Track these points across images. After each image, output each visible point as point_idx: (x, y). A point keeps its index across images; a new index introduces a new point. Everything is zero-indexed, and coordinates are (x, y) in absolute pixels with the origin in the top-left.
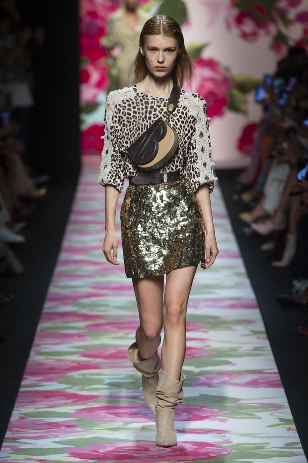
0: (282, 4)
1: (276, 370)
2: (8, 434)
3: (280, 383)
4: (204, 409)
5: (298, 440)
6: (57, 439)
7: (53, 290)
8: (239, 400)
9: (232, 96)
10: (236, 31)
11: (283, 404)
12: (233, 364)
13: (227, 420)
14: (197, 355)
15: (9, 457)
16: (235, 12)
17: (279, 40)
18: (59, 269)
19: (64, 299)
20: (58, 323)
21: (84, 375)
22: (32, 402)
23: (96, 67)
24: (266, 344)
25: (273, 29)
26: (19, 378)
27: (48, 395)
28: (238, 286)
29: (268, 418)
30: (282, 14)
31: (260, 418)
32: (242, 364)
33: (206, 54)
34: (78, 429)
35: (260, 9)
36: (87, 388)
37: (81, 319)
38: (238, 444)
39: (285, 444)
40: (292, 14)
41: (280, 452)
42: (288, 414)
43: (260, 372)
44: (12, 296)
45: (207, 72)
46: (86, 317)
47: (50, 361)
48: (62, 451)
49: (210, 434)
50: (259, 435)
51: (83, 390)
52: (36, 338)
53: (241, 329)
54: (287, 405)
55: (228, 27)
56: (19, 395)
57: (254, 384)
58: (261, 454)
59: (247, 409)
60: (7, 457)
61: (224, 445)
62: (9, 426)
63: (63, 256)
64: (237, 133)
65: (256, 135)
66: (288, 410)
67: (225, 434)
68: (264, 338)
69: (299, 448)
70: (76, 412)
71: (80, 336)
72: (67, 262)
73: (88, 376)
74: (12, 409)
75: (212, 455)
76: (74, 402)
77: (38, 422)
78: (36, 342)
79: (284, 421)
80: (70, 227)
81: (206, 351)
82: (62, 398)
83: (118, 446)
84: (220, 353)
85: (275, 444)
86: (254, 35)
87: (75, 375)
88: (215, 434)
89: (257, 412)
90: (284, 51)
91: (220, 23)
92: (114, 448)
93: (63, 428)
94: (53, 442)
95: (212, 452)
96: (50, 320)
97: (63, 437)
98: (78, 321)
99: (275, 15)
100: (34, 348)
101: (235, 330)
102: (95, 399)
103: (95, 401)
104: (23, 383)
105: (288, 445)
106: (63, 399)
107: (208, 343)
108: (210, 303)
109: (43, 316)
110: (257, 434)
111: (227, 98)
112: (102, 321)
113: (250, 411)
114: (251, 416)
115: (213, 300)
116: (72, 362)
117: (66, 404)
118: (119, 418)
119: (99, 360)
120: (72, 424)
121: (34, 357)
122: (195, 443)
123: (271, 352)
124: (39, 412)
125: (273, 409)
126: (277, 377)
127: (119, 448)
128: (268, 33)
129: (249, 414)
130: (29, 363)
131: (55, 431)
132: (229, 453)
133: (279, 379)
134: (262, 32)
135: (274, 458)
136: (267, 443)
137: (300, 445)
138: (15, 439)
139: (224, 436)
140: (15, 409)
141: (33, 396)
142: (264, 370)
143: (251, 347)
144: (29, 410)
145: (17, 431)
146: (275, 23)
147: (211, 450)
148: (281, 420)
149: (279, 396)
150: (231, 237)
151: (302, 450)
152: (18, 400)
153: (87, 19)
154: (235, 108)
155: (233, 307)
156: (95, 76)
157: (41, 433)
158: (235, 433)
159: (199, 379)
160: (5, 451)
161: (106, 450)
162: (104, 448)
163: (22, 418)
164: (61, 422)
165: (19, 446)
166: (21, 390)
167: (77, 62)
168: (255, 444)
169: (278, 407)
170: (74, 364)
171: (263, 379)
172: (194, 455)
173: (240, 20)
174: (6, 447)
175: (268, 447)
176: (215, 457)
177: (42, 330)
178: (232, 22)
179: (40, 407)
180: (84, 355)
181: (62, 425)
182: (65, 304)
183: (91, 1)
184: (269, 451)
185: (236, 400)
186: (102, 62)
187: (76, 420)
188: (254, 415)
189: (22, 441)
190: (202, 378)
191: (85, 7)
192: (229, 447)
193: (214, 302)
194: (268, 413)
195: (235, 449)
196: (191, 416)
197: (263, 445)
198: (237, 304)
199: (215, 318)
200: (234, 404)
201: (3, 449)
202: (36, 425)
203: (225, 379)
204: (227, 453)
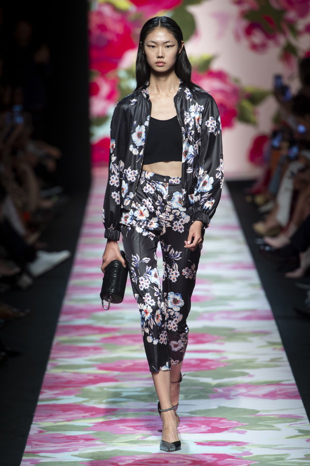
0: (291, 15)
1: (294, 382)
2: (28, 448)
3: (298, 394)
4: (222, 421)
6: (76, 453)
7: (67, 303)
8: (258, 412)
9: (242, 109)
10: (245, 42)
11: (302, 415)
12: (250, 376)
13: (246, 432)
14: (213, 367)
16: (244, 23)
17: (288, 52)
18: (73, 282)
19: (79, 313)
20: (74, 336)
21: (102, 388)
22: (50, 416)
23: (106, 80)
24: (283, 355)
25: (282, 40)
26: (36, 391)
27: (66, 408)
28: (252, 297)
29: (287, 429)
30: (291, 25)
31: (279, 430)
32: (259, 375)
33: (216, 66)
34: (97, 442)
35: (269, 20)
36: (104, 401)
37: (96, 332)
38: (257, 456)
39: (305, 455)
40: (301, 24)
41: (300, 463)
42: (307, 426)
43: (277, 383)
44: (28, 311)
45: (217, 84)
46: (102, 330)
47: (67, 374)
48: (82, 464)
49: (229, 447)
50: (278, 447)
51: (101, 403)
52: (53, 351)
53: (257, 341)
54: (305, 416)
55: (237, 38)
56: (37, 408)
57: (272, 395)
59: (265, 421)
61: (244, 457)
62: (28, 440)
63: (77, 269)
64: (247, 144)
66: (307, 421)
67: (244, 446)
68: (281, 349)
70: (95, 426)
71: (96, 349)
72: (81, 275)
73: (105, 389)
74: (30, 423)
76: (92, 415)
77: (57, 436)
78: (52, 355)
79: (304, 432)
80: (83, 240)
81: (222, 363)
82: (80, 411)
83: (137, 459)
84: (238, 364)
85: (295, 455)
86: (264, 46)
87: (93, 388)
88: (235, 446)
89: (276, 423)
90: (295, 62)
91: (229, 35)
92: (133, 461)
93: (82, 441)
94: (72, 455)
96: (65, 333)
97: (82, 451)
98: (93, 334)
99: (284, 26)
100: (50, 362)
101: (251, 342)
102: (114, 413)
103: (113, 415)
104: (41, 397)
105: (308, 457)
106: (81, 413)
107: (224, 355)
108: (225, 315)
109: (58, 330)
110: (276, 446)
111: (237, 109)
112: (117, 334)
113: (269, 423)
114: (270, 427)
115: (228, 312)
116: (89, 375)
117: (84, 417)
118: (137, 431)
119: (116, 373)
120: (91, 437)
121: (51, 371)
122: (215, 455)
123: (287, 363)
124: (57, 426)
125: (292, 420)
126: (295, 389)
127: (138, 461)
128: (277, 43)
129: (268, 426)
130: (46, 376)
131: (73, 445)
132: (249, 465)
133: (297, 390)
134: (271, 43)
136: (287, 455)
138: (34, 453)
139: (244, 448)
140: (34, 422)
141: (52, 410)
142: (282, 381)
143: (268, 358)
144: (48, 423)
145: (36, 445)
146: (284, 33)
147: (231, 463)
148: (300, 431)
149: (297, 407)
150: (245, 248)
152: (36, 414)
153: (96, 33)
154: (245, 119)
155: (248, 318)
156: (105, 89)
157: (61, 446)
158: (254, 445)
159: (216, 391)
161: (126, 463)
162: (123, 461)
163: (41, 432)
164: (80, 435)
165: (38, 460)
166: (39, 403)
167: (86, 75)
168: (275, 455)
169: (297, 418)
170: (91, 377)
171: (280, 390)
173: (249, 31)
174: (25, 461)
175: (288, 458)
177: (58, 344)
178: (241, 33)
179: (59, 421)
180: (101, 368)
181: (81, 439)
182: (81, 317)
183: (100, 13)
184: (287, 462)
185: (254, 412)
186: (111, 75)
187: (95, 433)
188: (273, 427)
189: (41, 454)
190: (220, 390)
191: (94, 21)
192: (249, 459)
193: (229, 314)
194: (288, 424)
195: (255, 461)
196: (210, 428)
197: (283, 457)
198: (252, 316)
199: (231, 330)
200: (252, 416)
201: (22, 463)
202: (55, 439)
203: (243, 390)
204: (246, 464)
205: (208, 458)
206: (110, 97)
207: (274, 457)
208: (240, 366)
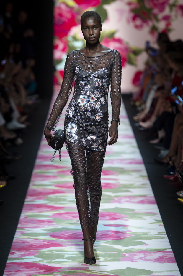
0: (156, 11)
1: (153, 195)
2: (19, 226)
3: (155, 202)
4: (117, 214)
5: (164, 231)
6: (43, 228)
7: (40, 153)
8: (135, 210)
9: (129, 57)
10: (132, 24)
11: (157, 212)
12: (131, 192)
13: (129, 220)
14: (113, 187)
15: (20, 237)
16: (132, 15)
17: (154, 29)
18: (43, 142)
19: (46, 158)
20: (43, 170)
21: (57, 196)
22: (31, 210)
23: (62, 41)
24: (148, 182)
25: (151, 24)
26: (24, 197)
27: (39, 206)
28: (133, 153)
29: (149, 219)
30: (155, 17)
31: (145, 219)
32: (136, 192)
33: (117, 36)
34: (54, 223)
35: (144, 13)
36: (58, 203)
37: (54, 168)
38: (134, 232)
39: (158, 233)
40: (160, 16)
41: (156, 236)
42: (159, 218)
43: (145, 196)
45: (117, 45)
46: (57, 167)
47: (40, 189)
48: (46, 234)
49: (120, 227)
51: (56, 204)
52: (32, 177)
53: (135, 175)
54: (159, 213)
55: (128, 22)
56: (24, 206)
57: (142, 202)
58: (146, 238)
59: (139, 215)
61: (128, 232)
62: (20, 221)
64: (132, 76)
66: (160, 216)
67: (128, 227)
68: (147, 179)
69: (165, 235)
70: (53, 215)
71: (54, 177)
73: (59, 197)
74: (20, 213)
75: (121, 238)
76: (52, 210)
78: (32, 179)
79: (158, 221)
81: (118, 185)
82: (46, 208)
83: (74, 232)
85: (153, 233)
86: (141, 26)
87: (52, 196)
88: (123, 227)
89: (144, 216)
90: (156, 35)
91: (124, 20)
94: (41, 230)
95: (121, 236)
96: (39, 168)
97: (47, 227)
99: (152, 17)
100: (31, 182)
101: (132, 175)
103: (62, 210)
104: (26, 200)
105: (159, 233)
107: (118, 181)
108: (119, 161)
109: (35, 166)
110: (144, 227)
111: (127, 58)
112: (65, 169)
114: (141, 218)
116: (51, 189)
117: (48, 211)
118: (74, 218)
119: (64, 189)
120: (51, 221)
121: (31, 187)
122: (113, 231)
123: (150, 186)
124: (34, 215)
125: (152, 215)
126: (154, 199)
127: (75, 233)
128: (148, 25)
129: (140, 217)
130: (28, 190)
131: (42, 224)
132: (130, 237)
134: (145, 25)
135: (153, 240)
136: (149, 232)
137: (166, 233)
138: (22, 228)
140: (22, 213)
141: (31, 207)
142: (147, 195)
143: (140, 183)
144: (29, 213)
145: (23, 224)
146: (151, 20)
147: (121, 235)
148: (156, 220)
149: (155, 208)
150: (130, 128)
151: (166, 236)
152: (24, 208)
153: (57, 18)
154: (131, 63)
155: (131, 163)
156: (61, 46)
157: (35, 225)
158: (133, 227)
159: (114, 199)
160: (18, 234)
162: (67, 233)
163: (26, 218)
164: (45, 220)
165: (24, 232)
166: (25, 203)
167: (52, 39)
168: (143, 232)
169: (154, 214)
170: (52, 191)
171: (146, 200)
172: (113, 237)
173: (134, 19)
174: (18, 232)
175: (150, 234)
176: (123, 239)
177: (36, 173)
178: (130, 19)
179: (35, 212)
180: (57, 186)
181: (46, 222)
182: (47, 161)
183: (60, 8)
184: (150, 236)
185: (133, 210)
186: (64, 39)
187: (53, 219)
189: (26, 229)
190: (116, 199)
191: (57, 12)
192: (130, 234)
193: (121, 161)
194: (149, 217)
195: (133, 235)
196: (110, 218)
197: (147, 233)
198: (133, 162)
199: (122, 169)
200: (132, 212)
201: (16, 233)
202: (33, 221)
203: (128, 199)
204: (129, 237)
205: (109, 233)
206: (63, 50)
207: (143, 233)
208: (126, 187)
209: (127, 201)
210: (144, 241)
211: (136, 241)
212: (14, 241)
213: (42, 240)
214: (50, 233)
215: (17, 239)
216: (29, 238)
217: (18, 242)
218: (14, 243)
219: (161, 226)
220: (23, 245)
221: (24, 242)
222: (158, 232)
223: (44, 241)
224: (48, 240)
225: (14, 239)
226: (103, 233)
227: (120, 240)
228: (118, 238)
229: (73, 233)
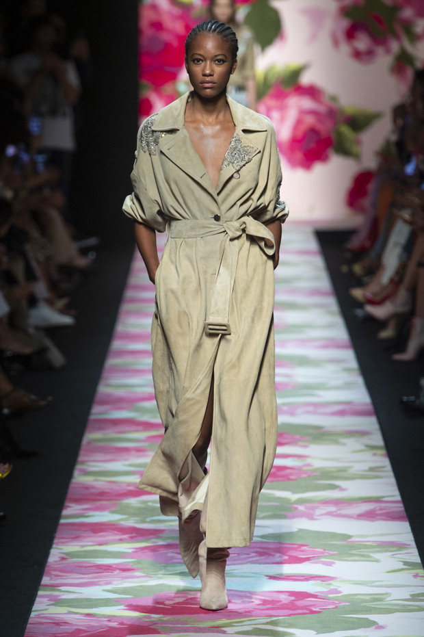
0: (408, 13)
1: (398, 498)
2: (45, 580)
3: (405, 514)
4: (303, 548)
6: (109, 587)
7: (103, 389)
8: (350, 537)
9: (340, 135)
10: (345, 49)
11: (408, 543)
12: (342, 489)
13: (334, 563)
14: (293, 477)
15: (46, 610)
16: (345, 23)
17: (402, 62)
18: (111, 362)
19: (118, 402)
20: (110, 433)
21: (145, 502)
22: (76, 538)
23: (161, 95)
24: (386, 463)
25: (395, 46)
26: (59, 505)
27: (98, 528)
28: (347, 386)
29: (388, 561)
30: (407, 27)
31: (378, 561)
32: (354, 489)
33: (306, 79)
34: (137, 573)
35: (378, 19)
36: (148, 520)
37: (140, 428)
38: (348, 595)
39: (411, 595)
40: (421, 26)
41: (404, 605)
42: (414, 556)
43: (377, 500)
44: (50, 398)
45: (307, 103)
46: (147, 426)
47: (100, 483)
48: (116, 602)
49: (311, 582)
50: (375, 584)
51: (143, 522)
52: (82, 452)
53: (352, 443)
54: (413, 544)
55: (336, 42)
56: (60, 528)
57: (370, 516)
58: (379, 609)
59: (360, 549)
60: (44, 610)
61: (330, 596)
62: (46, 569)
63: (117, 345)
64: (346, 183)
65: (372, 187)
66: (415, 551)
67: (331, 582)
68: (383, 455)
70: (135, 552)
71: (139, 450)
72: (121, 353)
73: (150, 504)
74: (49, 546)
75: (314, 609)
76: (132, 538)
77: (84, 565)
78: (81, 458)
79: (410, 565)
80: (125, 307)
81: (306, 472)
82: (116, 532)
83: (190, 597)
84: (326, 474)
85: (398, 596)
86: (370, 53)
87: (133, 502)
88: (318, 582)
89: (374, 552)
91: (325, 38)
92: (184, 599)
93: (117, 572)
94: (104, 590)
95: (314, 605)
96: (100, 429)
97: (118, 584)
98: (136, 431)
99: (398, 28)
100: (78, 467)
101: (344, 444)
102: (160, 535)
103: (159, 537)
104: (65, 512)
105: (414, 597)
106: (117, 534)
107: (308, 461)
108: (310, 409)
109: (90, 424)
110: (374, 582)
111: (334, 137)
113: (364, 551)
114: (366, 558)
115: (315, 405)
116: (129, 484)
117: (121, 541)
120: (129, 567)
121: (79, 478)
122: (292, 593)
123: (391, 474)
124: (85, 551)
125: (395, 549)
126: (400, 507)
127: (191, 599)
128: (388, 51)
129: (363, 556)
130: (72, 485)
131: (106, 576)
132: (336, 607)
133: (403, 509)
134: (380, 50)
135: (397, 614)
136: (387, 594)
138: (53, 587)
139: (330, 584)
140: (54, 546)
141: (78, 530)
142: (383, 497)
143: (366, 466)
144: (72, 547)
145: (56, 576)
146: (397, 37)
147: (312, 603)
148: (406, 563)
149: (402, 531)
150: (339, 321)
152: (58, 535)
153: (147, 32)
154: (344, 151)
155: (341, 413)
157: (89, 578)
158: (344, 581)
159: (296, 508)
160: (41, 603)
161: (174, 602)
162: (171, 598)
163: (63, 559)
164: (115, 564)
165: (59, 596)
166: (62, 521)
167: (136, 89)
168: (372, 594)
169: (401, 546)
170: (131, 488)
171: (381, 509)
172: (291, 609)
173: (350, 34)
174: (42, 596)
175: (389, 599)
176: (319, 612)
177: (89, 443)
178: (341, 37)
179: (87, 545)
181: (116, 569)
182: (120, 409)
183: (154, 7)
184: (389, 604)
185: (346, 537)
186: (167, 88)
187: (134, 562)
188: (370, 557)
189: (63, 588)
190: (301, 508)
191: (146, 17)
192: (336, 599)
193: (316, 407)
194: (389, 554)
195: (345, 602)
196: (286, 558)
197: (382, 597)
198: (346, 410)
199: (318, 428)
200: (343, 543)
201: (38, 599)
202: (82, 569)
203: (332, 509)
204: (333, 606)
205: (282, 596)
207: (371, 597)
208: (328, 477)
209: (330, 514)
210: (372, 617)
211: (352, 617)
212: (30, 621)
213: (104, 616)
214: (128, 599)
215: (38, 616)
216: (70, 613)
217: (41, 623)
218: (31, 625)
219: (419, 579)
220: (55, 630)
221: (58, 624)
222: (413, 593)
223: (109, 621)
224: (120, 617)
225: (33, 614)
226: (266, 598)
227: (310, 615)
228: (305, 611)
229: (187, 600)
